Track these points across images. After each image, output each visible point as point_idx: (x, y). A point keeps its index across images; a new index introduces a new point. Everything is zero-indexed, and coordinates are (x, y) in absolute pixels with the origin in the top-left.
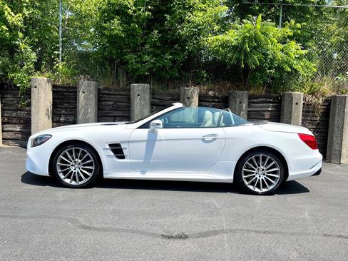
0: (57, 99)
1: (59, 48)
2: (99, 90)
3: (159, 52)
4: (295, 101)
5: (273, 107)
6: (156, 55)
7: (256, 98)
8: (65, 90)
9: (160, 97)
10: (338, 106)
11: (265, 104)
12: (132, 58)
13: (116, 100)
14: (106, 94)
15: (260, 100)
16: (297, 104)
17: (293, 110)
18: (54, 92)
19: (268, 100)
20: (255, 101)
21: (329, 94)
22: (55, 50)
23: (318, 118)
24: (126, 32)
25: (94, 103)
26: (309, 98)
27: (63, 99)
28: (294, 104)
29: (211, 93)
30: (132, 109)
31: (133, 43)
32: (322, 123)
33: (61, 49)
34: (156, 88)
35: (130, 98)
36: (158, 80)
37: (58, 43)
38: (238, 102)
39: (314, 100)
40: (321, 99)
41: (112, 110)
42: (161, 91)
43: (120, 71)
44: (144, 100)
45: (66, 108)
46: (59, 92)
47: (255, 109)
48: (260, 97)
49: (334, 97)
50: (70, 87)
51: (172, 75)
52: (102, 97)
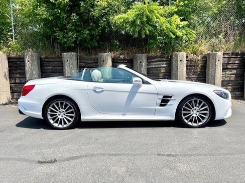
0: (12, 67)
1: (12, 30)
2: (41, 59)
3: (80, 29)
4: (179, 59)
5: (166, 64)
6: (78, 31)
7: (154, 58)
8: (17, 60)
9: (85, 61)
10: (211, 61)
11: (160, 63)
12: (59, 34)
13: (54, 65)
14: (47, 61)
15: (156, 59)
16: (181, 61)
17: (179, 65)
18: (9, 62)
19: (163, 59)
20: (153, 60)
21: (206, 52)
22: (9, 32)
23: (199, 70)
24: (53, 16)
25: (37, 69)
26: (191, 56)
27: (17, 67)
28: (179, 61)
29: (122, 57)
30: (64, 71)
31: (60, 23)
32: (201, 74)
33: (13, 31)
34: (82, 55)
35: (62, 63)
36: (83, 49)
37: (11, 27)
38: (139, 62)
39: (195, 57)
40: (200, 56)
41: (51, 72)
42: (85, 57)
43: (55, 44)
44: (72, 64)
45: (20, 73)
46: (13, 61)
47: (154, 66)
48: (156, 58)
49: (209, 54)
50: (21, 58)
51: (92, 45)
52: (44, 64)
